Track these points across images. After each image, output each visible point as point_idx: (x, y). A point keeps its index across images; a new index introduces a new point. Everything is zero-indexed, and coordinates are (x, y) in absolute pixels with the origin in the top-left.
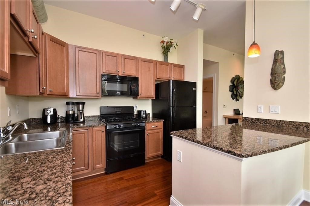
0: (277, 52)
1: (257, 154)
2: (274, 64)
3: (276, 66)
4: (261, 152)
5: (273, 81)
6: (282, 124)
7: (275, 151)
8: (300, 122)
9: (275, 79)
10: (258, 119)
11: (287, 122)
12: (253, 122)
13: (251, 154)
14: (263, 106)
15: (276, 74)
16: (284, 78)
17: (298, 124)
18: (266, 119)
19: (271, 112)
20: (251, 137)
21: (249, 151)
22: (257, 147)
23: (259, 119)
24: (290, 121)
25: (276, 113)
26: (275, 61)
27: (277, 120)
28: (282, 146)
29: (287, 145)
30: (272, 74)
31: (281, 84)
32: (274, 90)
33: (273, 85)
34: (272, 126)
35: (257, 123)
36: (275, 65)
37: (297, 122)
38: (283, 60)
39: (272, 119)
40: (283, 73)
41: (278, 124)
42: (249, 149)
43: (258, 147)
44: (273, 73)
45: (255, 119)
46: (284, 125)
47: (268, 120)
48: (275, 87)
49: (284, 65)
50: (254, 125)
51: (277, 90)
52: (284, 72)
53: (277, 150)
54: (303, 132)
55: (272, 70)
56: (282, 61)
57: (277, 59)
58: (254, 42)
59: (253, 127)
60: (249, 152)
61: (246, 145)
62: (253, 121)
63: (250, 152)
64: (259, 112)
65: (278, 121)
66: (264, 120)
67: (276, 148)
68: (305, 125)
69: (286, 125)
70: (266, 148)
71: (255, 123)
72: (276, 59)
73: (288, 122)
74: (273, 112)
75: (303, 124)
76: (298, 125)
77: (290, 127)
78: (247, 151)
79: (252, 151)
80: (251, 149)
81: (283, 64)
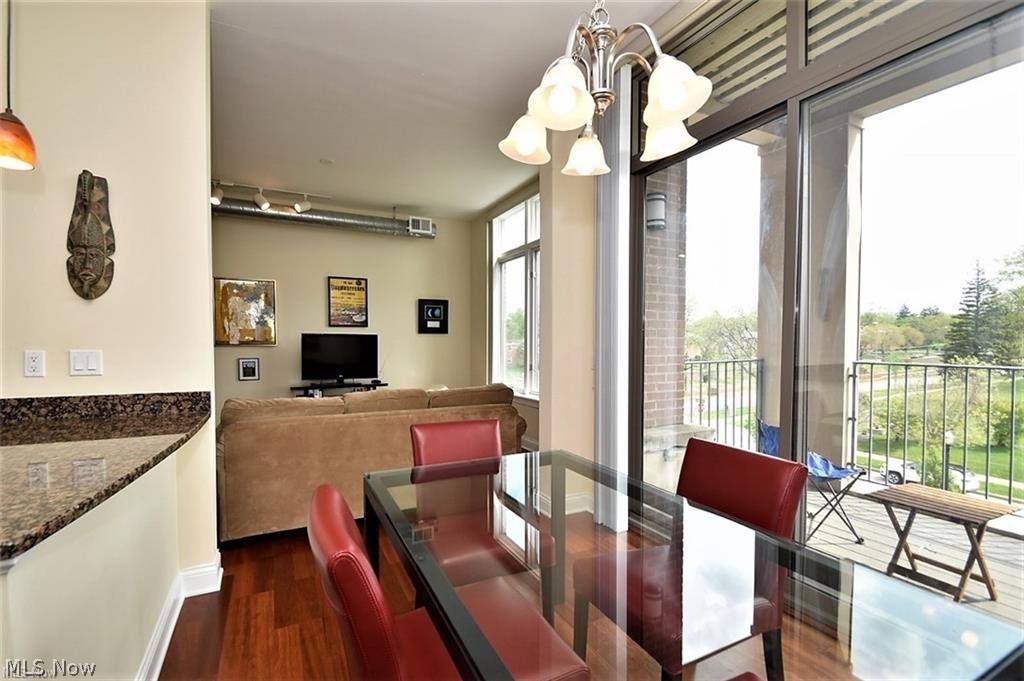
0: (88, 177)
1: (63, 522)
2: (76, 212)
3: (84, 219)
4: (75, 509)
5: (77, 269)
6: (114, 405)
7: (117, 491)
8: (162, 394)
9: (84, 263)
10: (28, 402)
11: (126, 397)
12: (9, 416)
13: (43, 532)
14: (44, 353)
15: (85, 247)
16: (112, 264)
17: (156, 400)
18: (59, 398)
19: (76, 373)
20: (19, 470)
21: (33, 521)
22: (57, 499)
23: (32, 400)
24: (135, 395)
25: (93, 374)
26: (82, 205)
27: (96, 397)
28: (131, 470)
29: (145, 462)
30: (72, 245)
31: (102, 283)
32: (80, 298)
33: (76, 283)
34: (82, 417)
35: (23, 415)
36: (80, 216)
37: (153, 395)
38: (108, 210)
39: (81, 395)
40: (109, 248)
41: (99, 409)
42: (31, 515)
43: (61, 496)
44: (75, 242)
45: (16, 403)
46: (120, 408)
47: (67, 398)
48: (86, 288)
49: (111, 225)
50: (10, 425)
51: (92, 299)
52: (112, 248)
53: (122, 487)
54: (170, 419)
55: (70, 229)
56: (103, 212)
57: (87, 198)
58: (8, 110)
59: (9, 435)
60: (33, 526)
61: (11, 505)
62: (8, 409)
63: (38, 522)
64: (31, 374)
65: (100, 400)
66: (52, 401)
67: (118, 483)
68: (172, 399)
69: (125, 407)
70: (88, 493)
71: (15, 416)
72: (85, 200)
73: (128, 398)
74: (81, 373)
75: (169, 398)
76: (157, 402)
77: (136, 413)
78: (23, 525)
79: (44, 517)
80: (37, 512)
81: (107, 219)
